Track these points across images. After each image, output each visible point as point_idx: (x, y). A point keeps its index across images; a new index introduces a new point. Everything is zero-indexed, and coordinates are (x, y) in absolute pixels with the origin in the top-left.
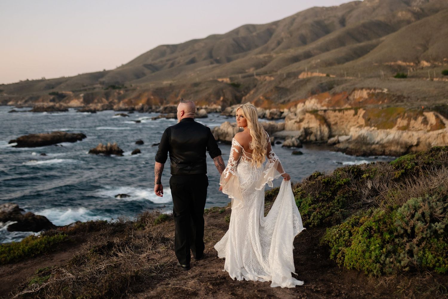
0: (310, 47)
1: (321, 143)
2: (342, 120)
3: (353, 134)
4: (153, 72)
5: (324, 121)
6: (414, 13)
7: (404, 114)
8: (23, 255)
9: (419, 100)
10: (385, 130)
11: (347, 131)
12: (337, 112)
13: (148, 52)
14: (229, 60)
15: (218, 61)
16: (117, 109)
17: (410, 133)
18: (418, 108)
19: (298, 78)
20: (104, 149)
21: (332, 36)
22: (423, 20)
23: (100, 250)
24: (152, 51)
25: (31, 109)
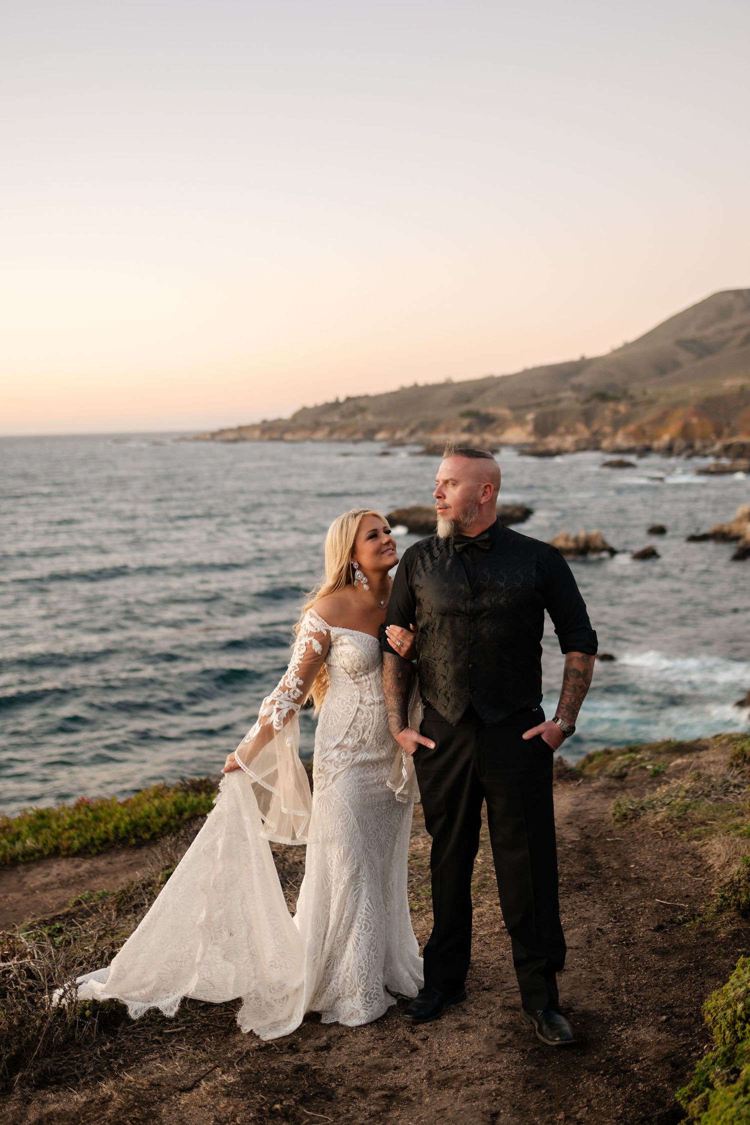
4: (700, 356)
13: (688, 310)
16: (611, 449)
20: (572, 545)
24: (697, 308)
25: (419, 449)
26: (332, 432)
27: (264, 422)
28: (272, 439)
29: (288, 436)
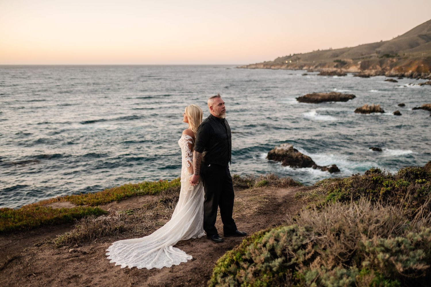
4: (427, 42)
16: (388, 75)
20: (368, 109)
25: (319, 73)
26: (288, 66)
27: (265, 62)
28: (267, 68)
29: (273, 67)
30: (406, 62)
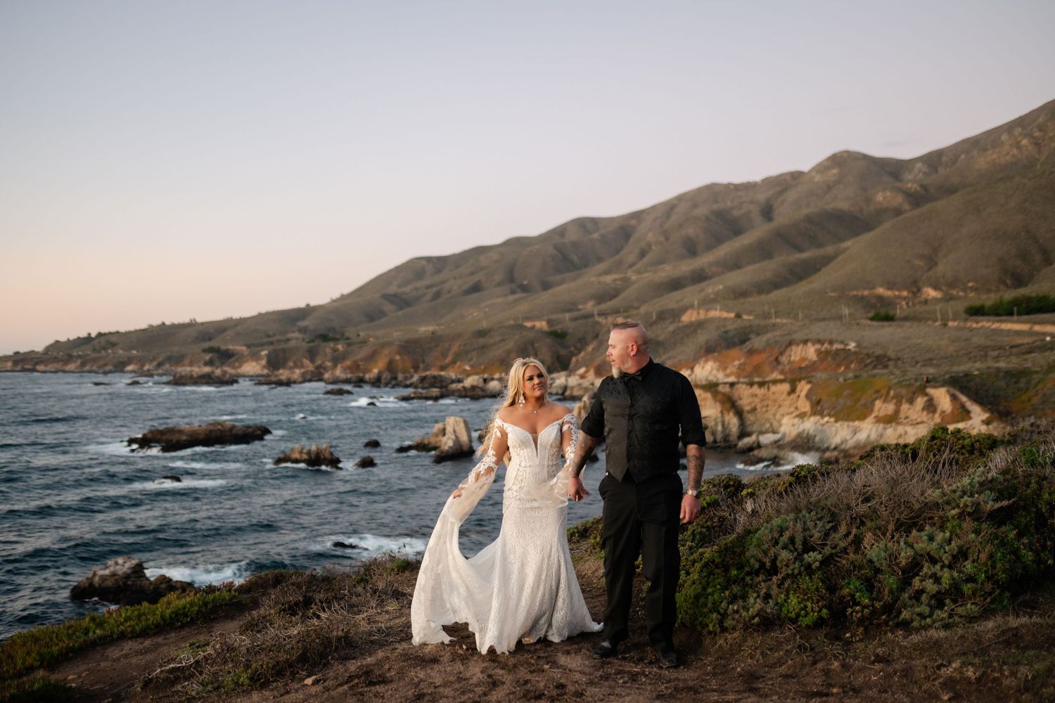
0: (705, 260)
1: (724, 448)
2: (766, 403)
3: (787, 432)
4: (401, 308)
5: (731, 404)
6: (909, 195)
7: (888, 393)
8: (162, 623)
9: (919, 365)
10: (851, 424)
11: (775, 424)
12: (756, 387)
13: (390, 271)
14: (546, 286)
15: (525, 289)
16: (331, 380)
17: (900, 429)
18: (916, 380)
19: (679, 321)
20: (305, 456)
21: (746, 239)
22: (925, 208)
23: (290, 608)
24: (398, 269)
26: (83, 364)
27: (17, 353)
28: (23, 370)
29: (41, 367)
30: (364, 352)
